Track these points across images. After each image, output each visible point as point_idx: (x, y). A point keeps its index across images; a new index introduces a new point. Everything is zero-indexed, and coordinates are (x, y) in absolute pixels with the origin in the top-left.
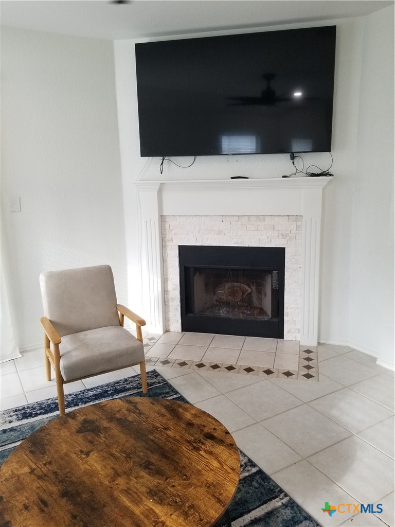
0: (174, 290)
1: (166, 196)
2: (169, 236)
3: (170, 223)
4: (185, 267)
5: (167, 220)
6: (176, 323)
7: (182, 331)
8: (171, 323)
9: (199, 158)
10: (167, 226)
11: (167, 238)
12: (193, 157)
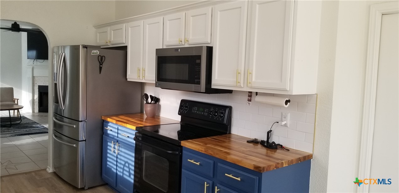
0: (36, 99)
1: (35, 70)
2: (35, 82)
3: (36, 79)
4: (40, 92)
5: (35, 77)
6: (37, 110)
7: (39, 112)
8: (35, 109)
9: (45, 60)
10: (35, 79)
11: (35, 83)
12: (43, 60)
